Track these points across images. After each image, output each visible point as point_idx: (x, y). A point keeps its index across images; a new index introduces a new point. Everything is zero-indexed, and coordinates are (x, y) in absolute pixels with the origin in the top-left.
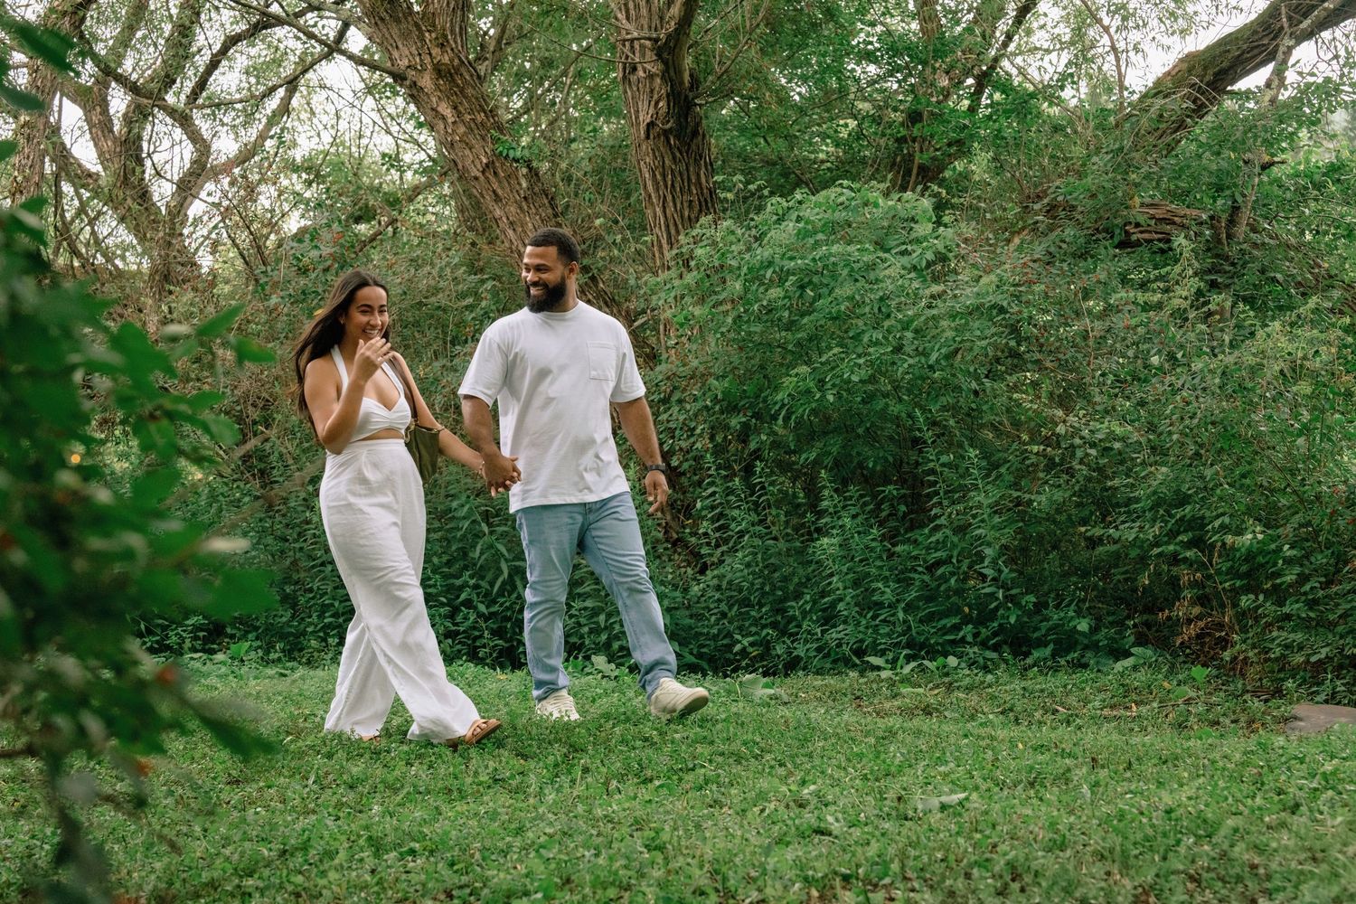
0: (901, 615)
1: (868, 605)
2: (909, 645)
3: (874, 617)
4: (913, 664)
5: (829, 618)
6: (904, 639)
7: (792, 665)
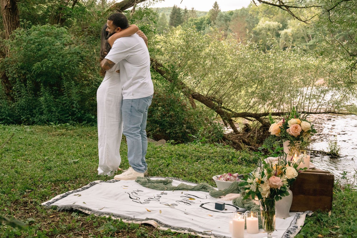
0: (57, 114)
1: (50, 111)
2: (58, 120)
3: (51, 114)
4: (60, 125)
5: (42, 114)
6: (57, 119)
7: (33, 123)
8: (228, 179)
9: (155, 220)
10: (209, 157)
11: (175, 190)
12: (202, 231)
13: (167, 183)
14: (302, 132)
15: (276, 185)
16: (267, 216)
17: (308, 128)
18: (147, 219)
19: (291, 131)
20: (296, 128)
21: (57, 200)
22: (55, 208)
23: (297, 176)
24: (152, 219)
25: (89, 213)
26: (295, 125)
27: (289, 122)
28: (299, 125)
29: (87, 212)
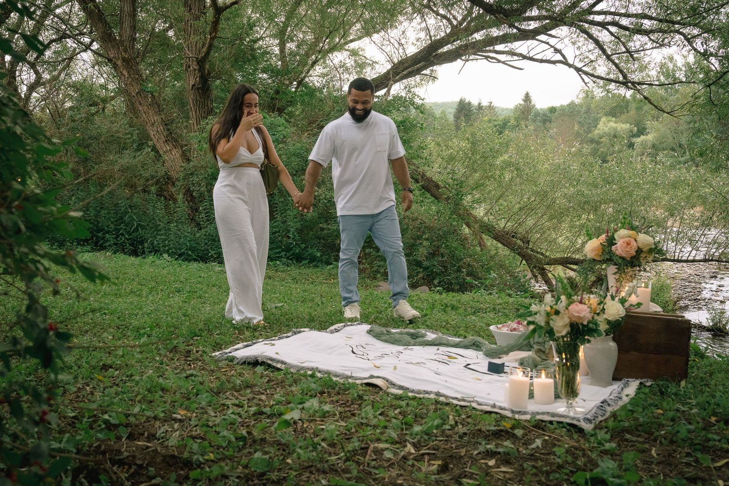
8: (515, 329)
9: (384, 378)
10: (494, 309)
11: (427, 345)
12: (459, 396)
13: (417, 337)
14: (639, 251)
15: (579, 317)
16: (566, 372)
17: (649, 245)
18: (372, 377)
19: (619, 248)
20: (628, 244)
21: (237, 350)
22: (232, 359)
23: (623, 315)
24: (379, 377)
25: (283, 367)
26: (627, 239)
27: (616, 236)
28: (633, 240)
29: (279, 366)
